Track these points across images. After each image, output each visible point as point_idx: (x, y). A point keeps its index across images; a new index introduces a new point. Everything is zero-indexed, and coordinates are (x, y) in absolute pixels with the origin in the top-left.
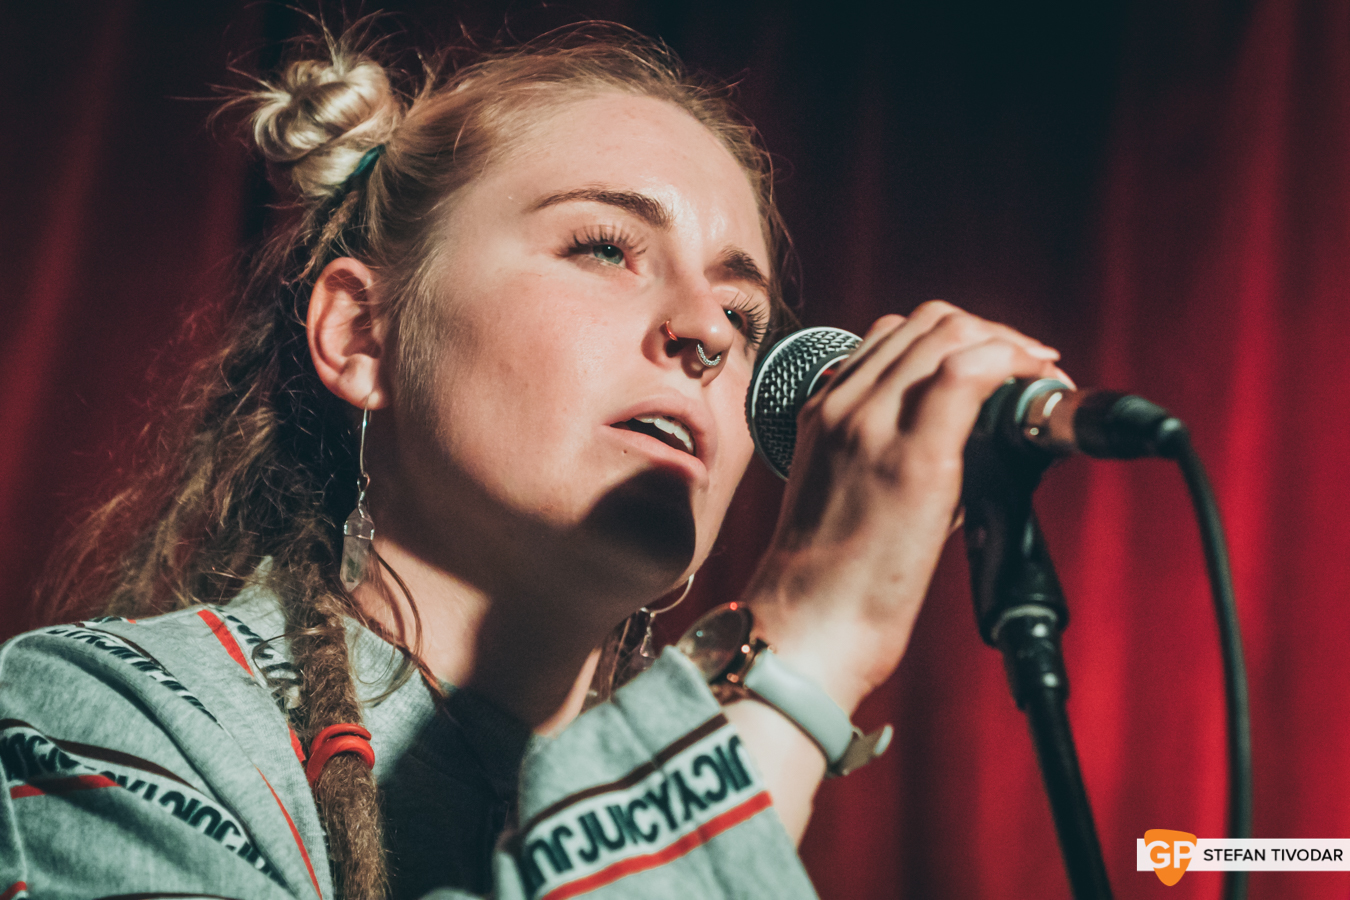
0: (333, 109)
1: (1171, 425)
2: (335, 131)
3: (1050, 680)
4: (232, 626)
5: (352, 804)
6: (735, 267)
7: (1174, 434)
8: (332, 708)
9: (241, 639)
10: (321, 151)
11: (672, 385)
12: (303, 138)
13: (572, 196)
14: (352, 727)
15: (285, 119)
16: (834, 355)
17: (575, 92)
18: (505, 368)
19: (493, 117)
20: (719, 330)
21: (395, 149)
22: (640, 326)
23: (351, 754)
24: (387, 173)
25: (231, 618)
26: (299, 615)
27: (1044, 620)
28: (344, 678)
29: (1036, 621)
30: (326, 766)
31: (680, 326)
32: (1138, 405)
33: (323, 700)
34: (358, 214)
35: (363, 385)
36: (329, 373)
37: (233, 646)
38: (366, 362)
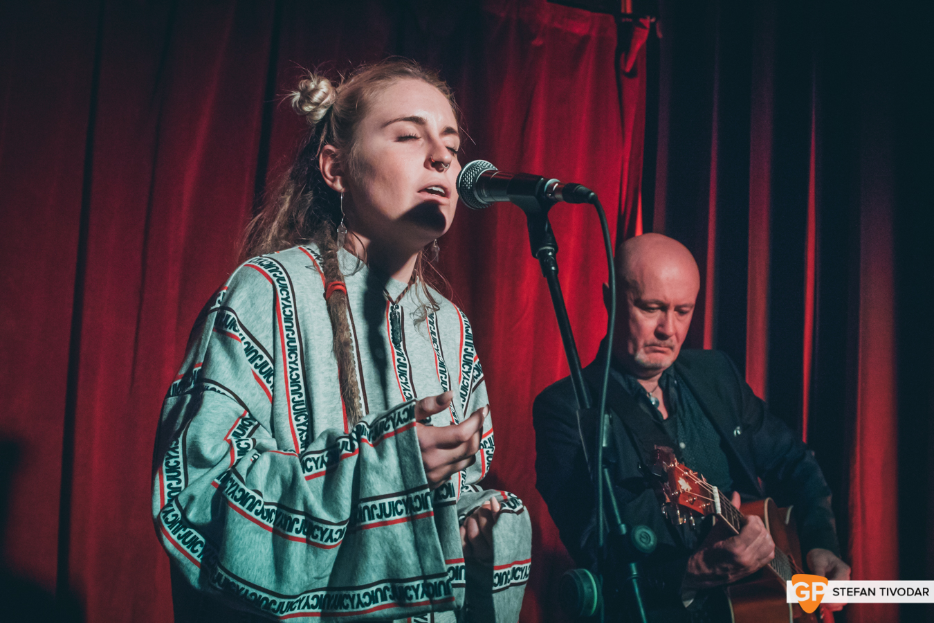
0: (316, 98)
1: (592, 194)
2: (317, 104)
3: (553, 268)
4: (309, 251)
5: (340, 305)
6: (448, 131)
7: (593, 196)
8: (333, 277)
10: (314, 110)
12: (308, 108)
13: (396, 120)
14: (340, 282)
15: (301, 102)
16: (484, 169)
17: (391, 83)
18: (384, 179)
19: (368, 95)
20: (447, 156)
21: (337, 109)
22: (423, 159)
23: (340, 291)
24: (336, 117)
25: (308, 249)
26: (323, 248)
27: (551, 251)
28: (337, 268)
29: (549, 251)
30: (332, 294)
31: (435, 158)
32: (582, 188)
33: (331, 274)
34: (329, 130)
35: (339, 186)
36: (329, 182)
37: (311, 257)
38: (339, 178)
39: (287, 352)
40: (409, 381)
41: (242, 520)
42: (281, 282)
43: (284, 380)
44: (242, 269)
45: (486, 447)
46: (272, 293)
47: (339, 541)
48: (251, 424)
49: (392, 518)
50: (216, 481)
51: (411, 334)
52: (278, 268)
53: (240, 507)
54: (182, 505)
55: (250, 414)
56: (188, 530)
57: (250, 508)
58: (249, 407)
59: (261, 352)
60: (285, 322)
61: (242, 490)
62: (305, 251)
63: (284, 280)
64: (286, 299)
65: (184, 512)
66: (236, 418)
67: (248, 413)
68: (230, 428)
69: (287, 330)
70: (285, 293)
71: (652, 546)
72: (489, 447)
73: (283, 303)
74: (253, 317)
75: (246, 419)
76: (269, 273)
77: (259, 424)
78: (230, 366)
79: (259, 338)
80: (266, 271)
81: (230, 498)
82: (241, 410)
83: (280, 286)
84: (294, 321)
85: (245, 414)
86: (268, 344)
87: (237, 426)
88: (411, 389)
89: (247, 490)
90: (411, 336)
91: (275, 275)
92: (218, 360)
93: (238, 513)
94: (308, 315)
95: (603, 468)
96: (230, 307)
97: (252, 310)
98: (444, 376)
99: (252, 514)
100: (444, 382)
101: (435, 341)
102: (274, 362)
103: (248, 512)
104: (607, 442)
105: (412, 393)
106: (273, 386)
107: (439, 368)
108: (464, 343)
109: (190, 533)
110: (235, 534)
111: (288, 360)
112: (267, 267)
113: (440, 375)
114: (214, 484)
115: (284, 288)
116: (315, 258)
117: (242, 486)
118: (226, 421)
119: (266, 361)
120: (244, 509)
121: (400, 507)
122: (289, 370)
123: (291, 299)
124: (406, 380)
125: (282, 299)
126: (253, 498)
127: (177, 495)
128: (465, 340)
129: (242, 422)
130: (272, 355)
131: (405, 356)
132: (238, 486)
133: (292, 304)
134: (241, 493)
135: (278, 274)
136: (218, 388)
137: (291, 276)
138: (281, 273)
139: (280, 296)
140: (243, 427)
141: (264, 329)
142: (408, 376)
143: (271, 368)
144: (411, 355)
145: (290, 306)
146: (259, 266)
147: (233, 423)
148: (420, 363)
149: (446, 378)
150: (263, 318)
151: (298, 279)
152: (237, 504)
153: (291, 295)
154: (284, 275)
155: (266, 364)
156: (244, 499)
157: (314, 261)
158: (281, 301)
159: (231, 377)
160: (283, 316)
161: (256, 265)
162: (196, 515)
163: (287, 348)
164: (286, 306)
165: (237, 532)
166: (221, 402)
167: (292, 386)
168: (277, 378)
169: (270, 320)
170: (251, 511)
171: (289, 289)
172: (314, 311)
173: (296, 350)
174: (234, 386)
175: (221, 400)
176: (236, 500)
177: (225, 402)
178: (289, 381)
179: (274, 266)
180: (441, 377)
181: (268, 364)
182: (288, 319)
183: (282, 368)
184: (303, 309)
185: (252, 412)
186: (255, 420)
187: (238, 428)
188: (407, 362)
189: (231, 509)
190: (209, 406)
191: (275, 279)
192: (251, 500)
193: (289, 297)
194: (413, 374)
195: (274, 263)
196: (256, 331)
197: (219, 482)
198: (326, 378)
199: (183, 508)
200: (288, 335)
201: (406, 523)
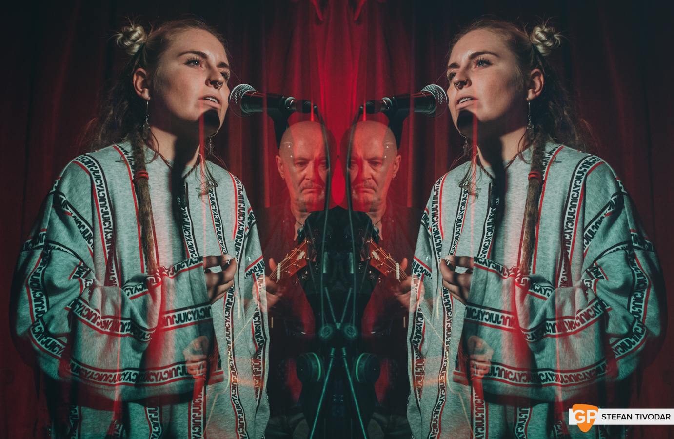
0: (133, 37)
2: (134, 41)
4: (120, 149)
5: (144, 187)
6: (222, 65)
9: (122, 151)
10: (132, 46)
11: (212, 91)
12: (127, 43)
13: (187, 52)
15: (123, 39)
16: (246, 90)
20: (220, 78)
21: (148, 44)
22: (204, 79)
23: (144, 177)
24: (146, 49)
25: (120, 147)
30: (139, 180)
31: (213, 78)
33: (139, 165)
34: (141, 59)
35: (146, 95)
36: (139, 93)
37: (121, 153)
38: (147, 90)
39: (102, 222)
40: (191, 234)
41: (88, 329)
42: (96, 174)
43: (101, 241)
44: (70, 165)
45: (256, 271)
46: (90, 182)
47: (150, 339)
48: (85, 270)
49: (185, 323)
50: (68, 306)
51: (193, 201)
52: (94, 164)
53: (87, 320)
54: (45, 321)
55: (84, 264)
56: (48, 338)
57: (94, 321)
58: (83, 259)
59: (83, 223)
60: (100, 201)
61: (88, 310)
62: (117, 149)
63: (99, 172)
64: (100, 186)
65: (47, 327)
66: (74, 267)
67: (82, 264)
68: (71, 273)
69: (101, 207)
70: (99, 181)
71: (355, 337)
72: (258, 271)
73: (98, 189)
74: (77, 199)
75: (82, 267)
76: (87, 168)
77: (90, 270)
78: (67, 233)
79: (82, 213)
80: (86, 166)
81: (79, 315)
82: (78, 261)
83: (95, 177)
84: (107, 200)
85: (81, 264)
86: (88, 217)
87: (76, 272)
88: (193, 239)
89: (91, 310)
90: (193, 203)
91: (92, 170)
92: (60, 228)
93: (85, 325)
94: (117, 195)
95: (324, 287)
96: (63, 192)
97: (76, 194)
98: (219, 228)
99: (95, 325)
100: (219, 232)
101: (213, 204)
102: (93, 229)
103: (92, 324)
104: (326, 270)
105: (193, 242)
106: (93, 245)
107: (215, 223)
108: (238, 202)
109: (50, 340)
110: (83, 339)
111: (104, 227)
112: (86, 163)
113: (216, 228)
114: (66, 309)
115: (98, 178)
116: (124, 153)
117: (88, 307)
118: (68, 269)
119: (87, 229)
120: (90, 322)
121: (190, 316)
122: (104, 233)
123: (104, 185)
124: (189, 233)
125: (97, 186)
126: (95, 314)
127: (42, 316)
128: (238, 200)
129: (79, 269)
130: (91, 224)
131: (189, 217)
132: (85, 307)
133: (105, 189)
134: (87, 312)
135: (94, 168)
136: (62, 248)
137: (103, 168)
138: (96, 168)
139: (96, 184)
140: (79, 273)
141: (85, 207)
142: (191, 231)
143: (90, 233)
144: (194, 216)
145: (103, 190)
146: (81, 163)
147: (73, 270)
148: (200, 221)
149: (220, 229)
150: (84, 199)
151: (109, 171)
152: (85, 319)
153: (103, 182)
154: (98, 169)
155: (87, 231)
156: (89, 316)
157: (123, 155)
158: (96, 187)
159: (69, 241)
160: (98, 198)
161: (80, 162)
162: (54, 329)
163: (102, 219)
164: (100, 191)
165: (85, 337)
166: (65, 258)
167: (107, 244)
168: (96, 240)
169: (89, 201)
170: (94, 323)
171: (102, 178)
172: (121, 192)
173: (109, 219)
174: (72, 247)
175: (65, 256)
176: (84, 316)
177: (68, 257)
178: (105, 240)
179: (92, 162)
180: (217, 229)
181: (89, 231)
182: (102, 199)
183: (100, 233)
184: (112, 191)
185: (85, 262)
186: (88, 267)
187: (76, 273)
188: (190, 221)
189: (80, 322)
190: (57, 260)
191: (92, 172)
192: (94, 316)
193: (102, 184)
194: (194, 229)
195: (92, 160)
196: (80, 208)
197: (70, 307)
198: (129, 237)
199: (46, 323)
200: (102, 210)
201: (194, 326)
